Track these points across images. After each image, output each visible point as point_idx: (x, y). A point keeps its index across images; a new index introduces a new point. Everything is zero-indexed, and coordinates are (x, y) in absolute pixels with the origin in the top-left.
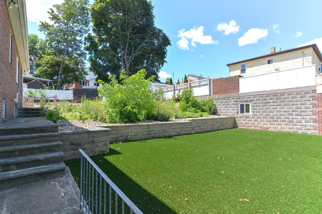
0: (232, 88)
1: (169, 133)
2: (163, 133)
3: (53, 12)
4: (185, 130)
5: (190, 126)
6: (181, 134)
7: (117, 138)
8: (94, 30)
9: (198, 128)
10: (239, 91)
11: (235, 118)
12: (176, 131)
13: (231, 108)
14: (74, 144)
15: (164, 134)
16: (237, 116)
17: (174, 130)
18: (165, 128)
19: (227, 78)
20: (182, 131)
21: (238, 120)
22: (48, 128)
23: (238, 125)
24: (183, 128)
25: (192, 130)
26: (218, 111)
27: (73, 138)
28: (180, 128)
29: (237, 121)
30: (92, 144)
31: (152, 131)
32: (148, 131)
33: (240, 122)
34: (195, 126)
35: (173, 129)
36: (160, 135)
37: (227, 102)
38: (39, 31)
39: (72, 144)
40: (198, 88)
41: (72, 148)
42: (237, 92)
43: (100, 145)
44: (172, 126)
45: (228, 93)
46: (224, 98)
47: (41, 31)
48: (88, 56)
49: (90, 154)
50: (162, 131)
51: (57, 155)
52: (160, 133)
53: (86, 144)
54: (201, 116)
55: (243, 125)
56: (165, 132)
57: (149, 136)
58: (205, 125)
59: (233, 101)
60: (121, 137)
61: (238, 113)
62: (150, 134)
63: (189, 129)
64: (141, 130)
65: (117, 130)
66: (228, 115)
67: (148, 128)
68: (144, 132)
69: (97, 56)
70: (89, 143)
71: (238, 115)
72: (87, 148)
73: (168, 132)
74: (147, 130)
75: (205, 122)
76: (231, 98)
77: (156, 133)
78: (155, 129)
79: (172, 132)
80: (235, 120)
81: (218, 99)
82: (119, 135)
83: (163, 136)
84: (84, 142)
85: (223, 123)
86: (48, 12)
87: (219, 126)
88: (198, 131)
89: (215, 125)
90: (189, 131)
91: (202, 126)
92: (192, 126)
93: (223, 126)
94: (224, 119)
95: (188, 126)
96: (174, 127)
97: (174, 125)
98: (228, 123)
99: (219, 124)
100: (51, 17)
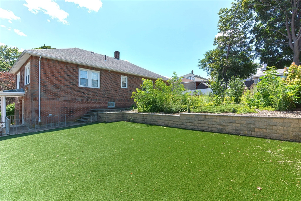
1: (157, 123)
6: (169, 126)
12: (164, 122)
15: (154, 123)
17: (162, 121)
18: (154, 118)
22: (96, 111)
25: (183, 125)
27: (100, 115)
28: (167, 121)
31: (146, 118)
32: (143, 119)
50: (152, 120)
56: (155, 121)
57: (144, 122)
58: (203, 122)
72: (102, 119)
74: (143, 117)
75: (202, 119)
77: (148, 121)
78: (148, 118)
79: (160, 122)
86: (218, 29)
87: (238, 129)
88: (191, 127)
89: (228, 126)
90: (177, 124)
91: (198, 123)
92: (181, 120)
93: (254, 132)
94: (256, 119)
95: (177, 120)
96: (162, 119)
97: (162, 117)
98: (274, 127)
99: (239, 125)
100: (220, 31)
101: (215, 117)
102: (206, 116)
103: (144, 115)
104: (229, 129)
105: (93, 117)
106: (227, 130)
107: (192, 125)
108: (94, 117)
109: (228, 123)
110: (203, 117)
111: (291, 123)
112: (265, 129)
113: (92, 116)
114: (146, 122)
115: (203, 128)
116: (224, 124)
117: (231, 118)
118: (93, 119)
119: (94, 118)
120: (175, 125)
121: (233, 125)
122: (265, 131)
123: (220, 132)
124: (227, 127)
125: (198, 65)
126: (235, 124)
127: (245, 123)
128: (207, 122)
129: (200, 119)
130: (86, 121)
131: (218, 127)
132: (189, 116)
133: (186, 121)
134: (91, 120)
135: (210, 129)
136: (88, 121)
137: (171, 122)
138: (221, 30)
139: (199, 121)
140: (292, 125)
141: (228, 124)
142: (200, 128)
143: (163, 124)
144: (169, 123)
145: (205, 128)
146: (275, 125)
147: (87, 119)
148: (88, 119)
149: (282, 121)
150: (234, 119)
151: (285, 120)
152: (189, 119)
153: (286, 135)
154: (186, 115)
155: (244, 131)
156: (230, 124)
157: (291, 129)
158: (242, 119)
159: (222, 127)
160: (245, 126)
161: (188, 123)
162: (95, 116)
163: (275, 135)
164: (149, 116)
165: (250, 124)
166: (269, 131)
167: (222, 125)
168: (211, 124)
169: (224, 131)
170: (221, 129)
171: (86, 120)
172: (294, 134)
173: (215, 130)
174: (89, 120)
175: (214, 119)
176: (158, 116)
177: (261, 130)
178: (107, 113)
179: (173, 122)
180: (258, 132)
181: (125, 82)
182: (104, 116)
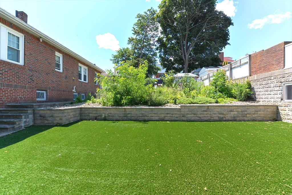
0: (274, 62)
1: (148, 118)
2: (141, 117)
3: (134, 29)
4: (171, 116)
5: (179, 113)
6: (166, 120)
7: (97, 117)
8: (162, 33)
9: (193, 115)
10: (285, 66)
11: (277, 106)
12: (158, 116)
13: (272, 92)
14: (42, 117)
15: (143, 118)
16: (281, 103)
17: (156, 115)
18: (143, 112)
19: (269, 49)
20: (166, 117)
21: (282, 109)
22: (29, 106)
23: (282, 117)
24: (167, 114)
25: (183, 117)
26: (256, 96)
27: (41, 112)
28: (163, 114)
29: (280, 111)
30: (52, 117)
31: (129, 114)
32: (125, 114)
33: (285, 113)
34: (186, 113)
35: (154, 114)
36: (139, 118)
37: (268, 84)
38: (128, 44)
39: (40, 116)
40: (239, 68)
41: (40, 119)
42: (282, 67)
43: (57, 119)
44: (152, 111)
45: (269, 70)
46: (264, 79)
47: (129, 44)
48: (158, 55)
49: (51, 124)
50: (141, 115)
51: (12, 120)
52: (138, 117)
53: (48, 117)
54: (217, 102)
55: (289, 118)
56: (144, 116)
57: (126, 118)
58: (206, 113)
59: (275, 82)
60: (100, 116)
61: (282, 100)
62: (127, 117)
63: (177, 116)
64: (118, 112)
65: (97, 111)
66: (269, 102)
67: (125, 111)
68: (120, 114)
69: (165, 53)
70: (50, 117)
71: (283, 101)
72: (49, 119)
73: (147, 116)
74: (124, 113)
75: (205, 109)
76: (273, 78)
77: (133, 117)
78: (133, 113)
79: (152, 116)
80: (278, 109)
81: (258, 80)
82: (98, 115)
83: (142, 120)
84: (47, 116)
85: (246, 113)
86: (132, 30)
87: (235, 116)
88: (193, 119)
89: (227, 114)
90: (177, 117)
91: (200, 114)
92: (182, 113)
93: (247, 117)
94: (248, 107)
95: (176, 113)
96: (156, 113)
97: (156, 110)
98: (259, 112)
99: (236, 113)
100: (134, 33)
101: (218, 107)
102: (209, 107)
103: (126, 110)
104: (228, 117)
105: (25, 118)
106: (227, 118)
107: (195, 116)
108: (28, 118)
109: (228, 111)
110: (206, 108)
111: (268, 108)
112: (253, 114)
113: (23, 117)
114: (129, 118)
115: (206, 118)
116: (225, 113)
117: (230, 108)
118: (25, 122)
119: (28, 120)
120: (173, 118)
121: (232, 113)
122: (253, 116)
123: (220, 120)
124: (227, 116)
125: (111, 60)
126: (233, 112)
127: (241, 111)
128: (209, 113)
129: (203, 110)
130: (13, 128)
131: (219, 115)
132: (191, 108)
133: (188, 113)
134: (23, 125)
135: (212, 119)
136: (16, 126)
137: (169, 115)
138: (136, 32)
139: (202, 112)
140: (269, 110)
141: (228, 113)
142: (202, 118)
143: (157, 118)
144: (165, 117)
145: (208, 118)
146: (259, 111)
147: (14, 123)
148: (17, 123)
149: (263, 107)
150: (232, 108)
151: (265, 107)
152: (191, 110)
153: (265, 117)
154: (188, 107)
155: (239, 117)
156: (230, 113)
157: (268, 113)
158: (238, 108)
159: (223, 116)
160: (240, 113)
161: (190, 114)
162: (29, 115)
163: (259, 118)
164: (135, 110)
165: (244, 111)
166: (256, 115)
167: (223, 114)
168: (214, 114)
169: (224, 119)
170: (222, 117)
171: (12, 126)
172: (270, 116)
173: (217, 118)
174: (19, 124)
175: (216, 109)
176: (150, 110)
177: (251, 115)
178: (65, 110)
179: (171, 115)
180: (249, 117)
181: (59, 62)
182: (55, 115)
